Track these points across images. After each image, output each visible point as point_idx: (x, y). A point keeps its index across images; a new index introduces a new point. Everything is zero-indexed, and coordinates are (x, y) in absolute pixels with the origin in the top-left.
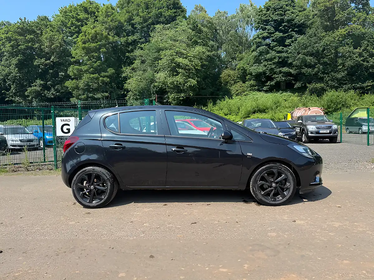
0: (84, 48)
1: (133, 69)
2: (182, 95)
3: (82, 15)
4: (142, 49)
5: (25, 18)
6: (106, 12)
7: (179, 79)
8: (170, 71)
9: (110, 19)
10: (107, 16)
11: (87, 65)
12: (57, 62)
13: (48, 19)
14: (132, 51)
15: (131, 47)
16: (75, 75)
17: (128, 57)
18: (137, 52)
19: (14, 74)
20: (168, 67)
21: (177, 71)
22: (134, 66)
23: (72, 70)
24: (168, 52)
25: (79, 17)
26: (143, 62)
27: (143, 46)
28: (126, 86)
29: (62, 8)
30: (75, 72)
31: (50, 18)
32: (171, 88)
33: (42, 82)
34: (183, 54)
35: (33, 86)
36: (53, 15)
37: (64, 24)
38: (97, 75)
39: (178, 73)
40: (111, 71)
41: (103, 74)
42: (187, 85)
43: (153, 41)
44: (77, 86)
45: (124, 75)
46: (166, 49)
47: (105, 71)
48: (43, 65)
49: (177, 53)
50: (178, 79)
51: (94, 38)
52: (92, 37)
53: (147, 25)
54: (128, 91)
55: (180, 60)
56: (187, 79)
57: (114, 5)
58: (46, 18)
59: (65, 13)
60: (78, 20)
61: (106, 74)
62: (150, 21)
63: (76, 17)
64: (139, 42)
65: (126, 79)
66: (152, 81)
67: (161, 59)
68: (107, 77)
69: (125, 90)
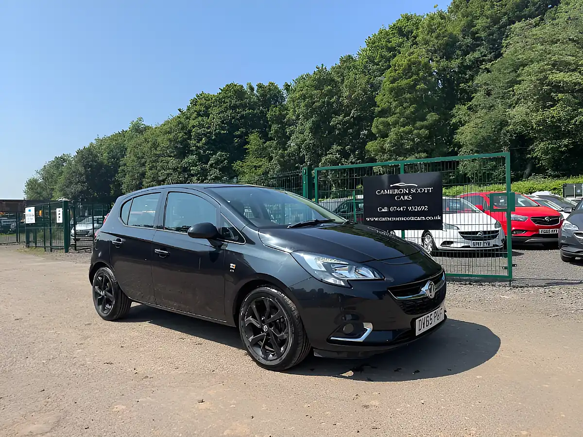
0: (391, 90)
1: (469, 109)
2: (566, 142)
3: (396, 40)
4: (488, 71)
5: (322, 65)
6: (429, 26)
7: (557, 112)
8: (538, 100)
9: (434, 35)
10: (431, 31)
11: (395, 114)
12: (359, 116)
13: (352, 58)
14: (472, 78)
15: (469, 73)
16: (379, 131)
17: (463, 91)
18: (480, 79)
19: (308, 141)
20: (535, 95)
21: (552, 99)
22: (474, 102)
23: (377, 125)
24: (535, 67)
25: (389, 45)
26: (489, 94)
27: (490, 66)
28: (457, 137)
29: (369, 37)
30: (381, 127)
31: (355, 56)
32: (539, 131)
33: (339, 148)
34: (568, 64)
35: (329, 154)
36: (359, 51)
37: (371, 60)
38: (410, 127)
39: (555, 102)
40: (432, 117)
41: (418, 124)
42: (575, 122)
43: (507, 53)
44: (382, 147)
45: (454, 120)
46: (532, 62)
47: (423, 119)
48: (340, 124)
49: (554, 65)
50: (555, 114)
51: (408, 71)
52: (404, 70)
53: (499, 28)
54: (460, 147)
55: (559, 76)
56: (575, 110)
57: (445, 10)
58: (350, 57)
59: (372, 43)
60: (390, 49)
61: (425, 123)
62: (504, 19)
63: (386, 46)
64: (484, 60)
65: (456, 127)
66: (504, 123)
67: (519, 83)
68: (426, 127)
69: (455, 146)
